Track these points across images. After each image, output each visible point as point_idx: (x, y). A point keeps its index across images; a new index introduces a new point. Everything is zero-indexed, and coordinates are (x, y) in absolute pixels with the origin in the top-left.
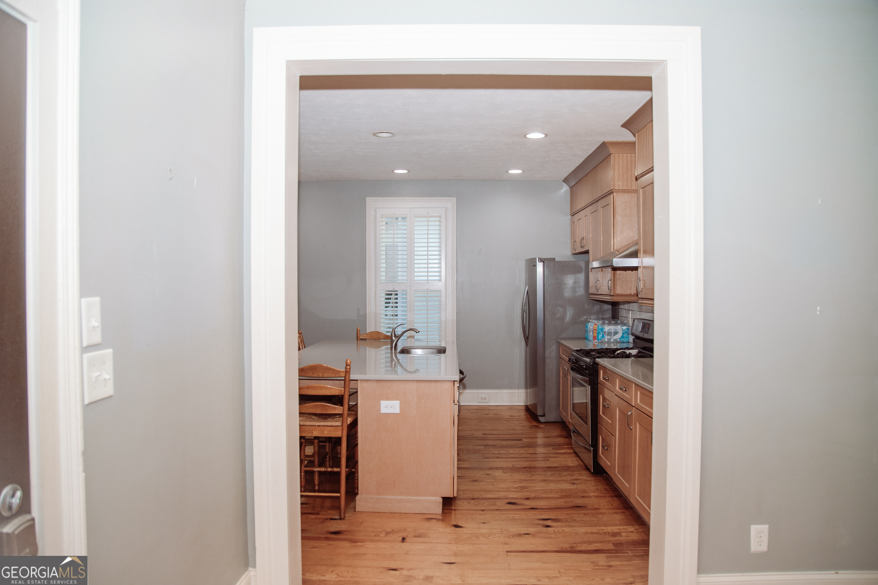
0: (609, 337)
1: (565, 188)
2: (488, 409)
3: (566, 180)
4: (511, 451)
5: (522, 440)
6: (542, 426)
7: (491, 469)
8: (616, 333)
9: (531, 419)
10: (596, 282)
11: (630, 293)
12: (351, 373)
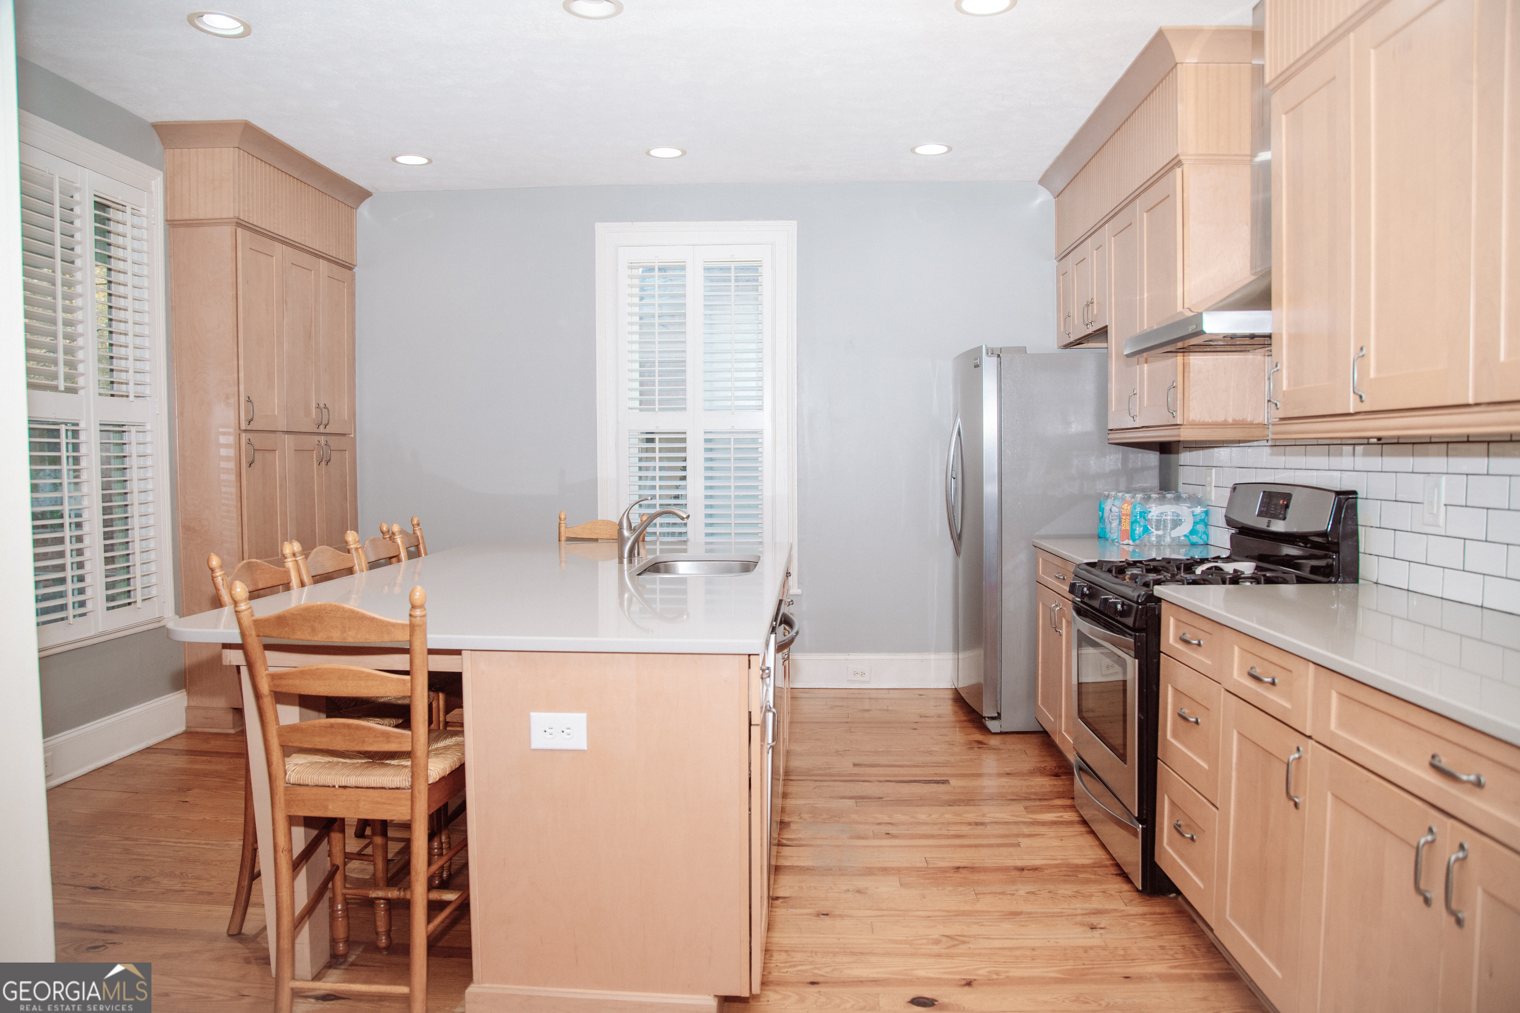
0: (1160, 533)
1: (1044, 197)
2: (870, 699)
3: (1044, 181)
4: (922, 814)
5: (949, 783)
6: (994, 741)
7: (869, 872)
8: (1176, 523)
9: (969, 725)
10: (1130, 397)
11: (1223, 419)
12: (428, 631)
